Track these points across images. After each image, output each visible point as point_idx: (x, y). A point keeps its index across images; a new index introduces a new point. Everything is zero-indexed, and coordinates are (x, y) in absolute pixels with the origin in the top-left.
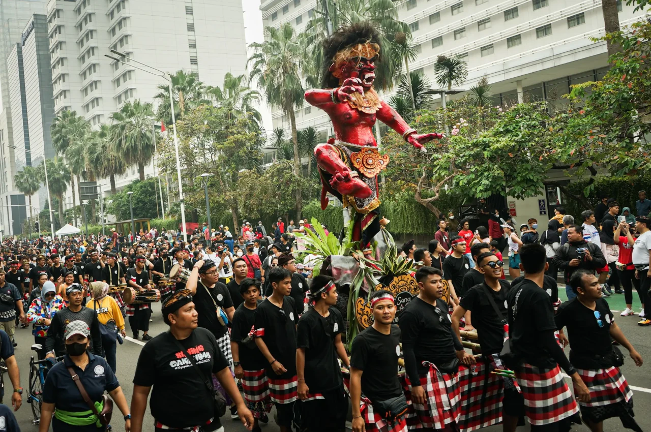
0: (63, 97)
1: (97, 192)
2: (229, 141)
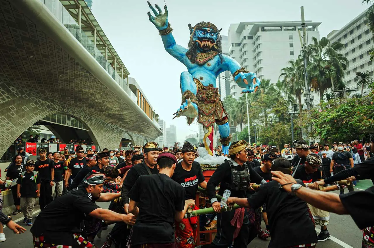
1: (236, 130)
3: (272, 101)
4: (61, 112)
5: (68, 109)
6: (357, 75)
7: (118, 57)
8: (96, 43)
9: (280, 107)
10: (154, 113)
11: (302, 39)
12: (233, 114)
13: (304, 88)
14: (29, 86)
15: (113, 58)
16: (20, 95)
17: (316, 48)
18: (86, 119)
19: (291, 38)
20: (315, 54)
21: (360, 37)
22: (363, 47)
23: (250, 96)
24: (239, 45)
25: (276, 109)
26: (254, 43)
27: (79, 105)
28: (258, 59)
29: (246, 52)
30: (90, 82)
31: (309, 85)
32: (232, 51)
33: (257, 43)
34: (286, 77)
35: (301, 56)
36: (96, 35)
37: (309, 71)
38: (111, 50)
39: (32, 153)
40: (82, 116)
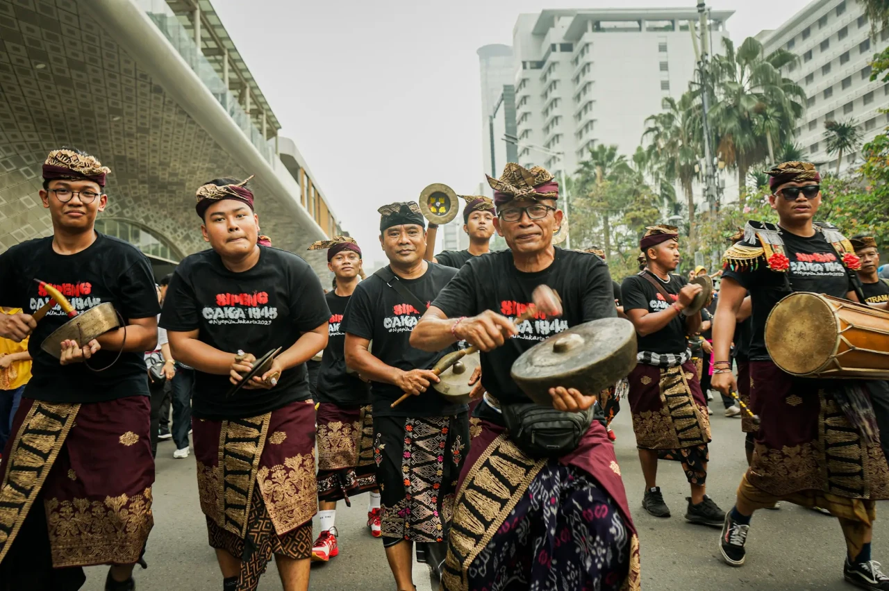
3: (623, 197)
4: (116, 217)
5: (133, 209)
6: (827, 127)
7: (252, 84)
8: (200, 44)
9: (642, 210)
10: (337, 228)
11: (699, 42)
13: (703, 162)
14: (35, 146)
15: (242, 84)
16: (15, 168)
17: (731, 64)
18: (179, 236)
19: (663, 48)
20: (727, 79)
21: (824, 45)
22: (833, 68)
24: (539, 65)
25: (631, 214)
26: (576, 61)
27: (160, 201)
28: (584, 99)
29: (558, 84)
30: (189, 140)
31: (714, 154)
32: (524, 81)
33: (582, 61)
34: (657, 137)
35: (694, 83)
36: (198, 23)
37: (715, 121)
38: (236, 64)
40: (168, 227)
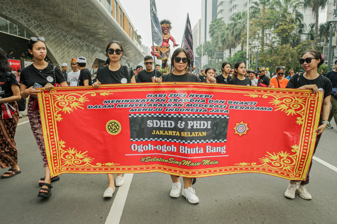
0: (221, 13)
1: (223, 56)
2: (279, 29)
10: (136, 34)
12: (222, 37)
23: (244, 16)
39: (16, 70)
